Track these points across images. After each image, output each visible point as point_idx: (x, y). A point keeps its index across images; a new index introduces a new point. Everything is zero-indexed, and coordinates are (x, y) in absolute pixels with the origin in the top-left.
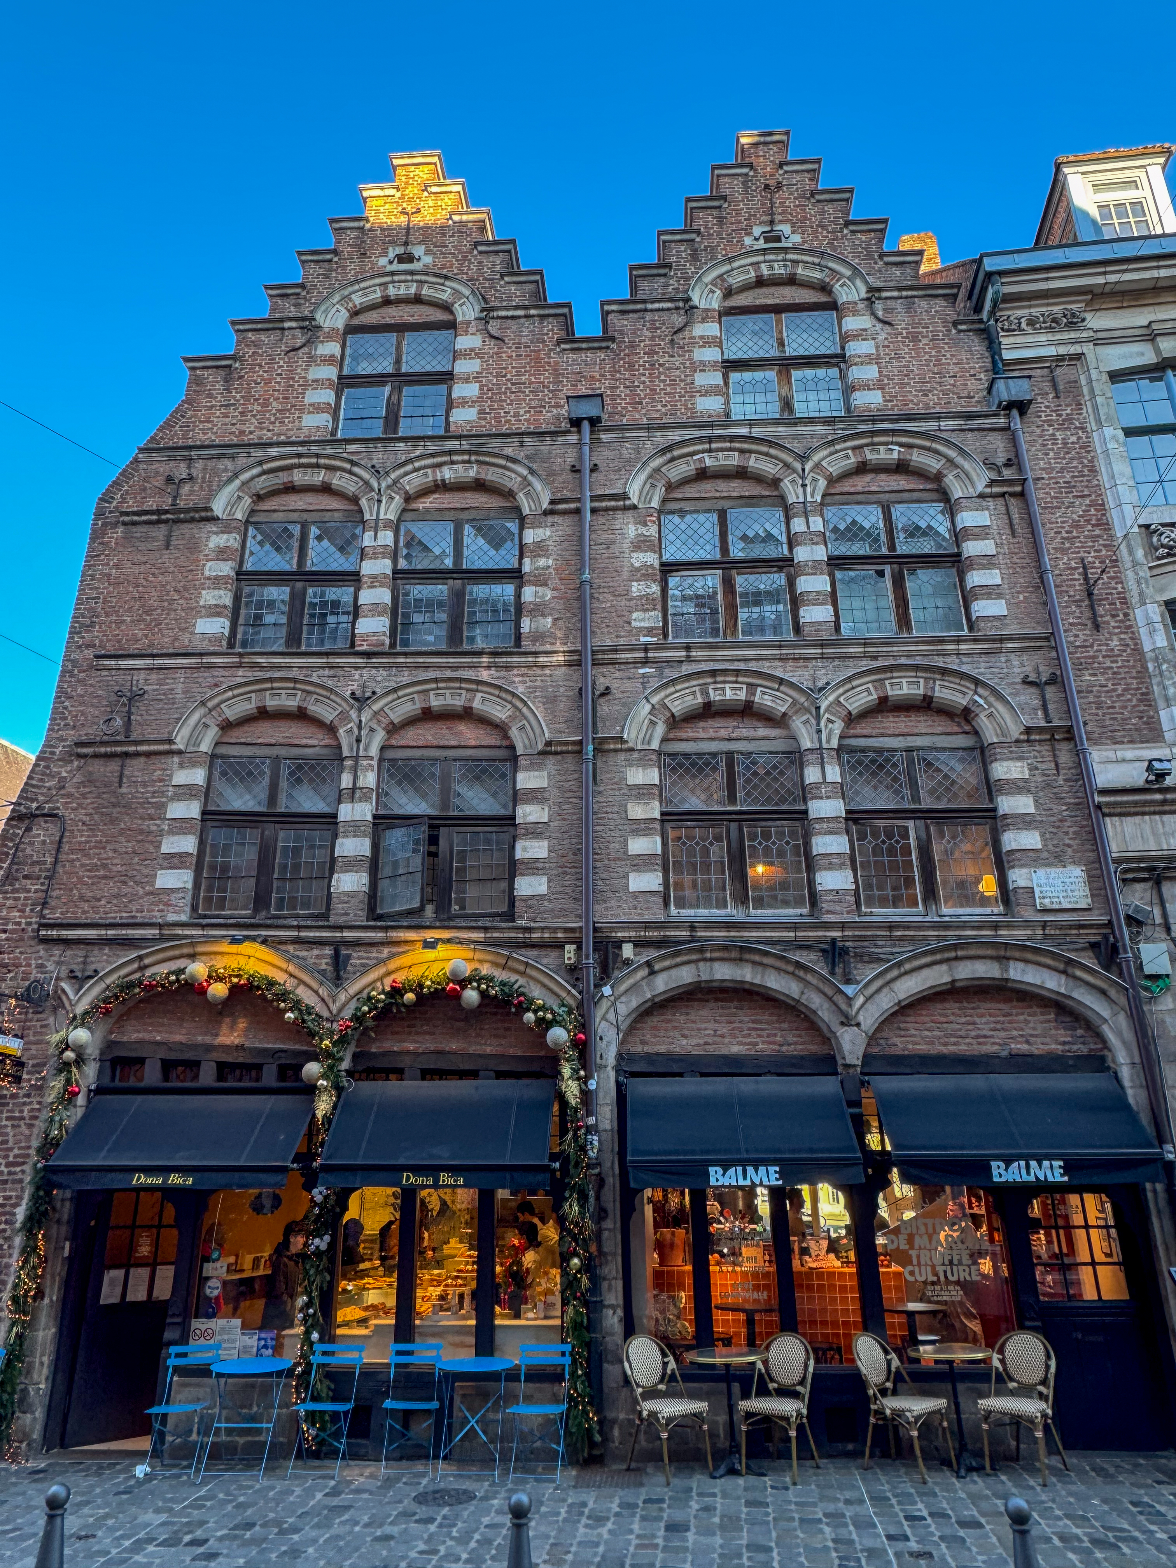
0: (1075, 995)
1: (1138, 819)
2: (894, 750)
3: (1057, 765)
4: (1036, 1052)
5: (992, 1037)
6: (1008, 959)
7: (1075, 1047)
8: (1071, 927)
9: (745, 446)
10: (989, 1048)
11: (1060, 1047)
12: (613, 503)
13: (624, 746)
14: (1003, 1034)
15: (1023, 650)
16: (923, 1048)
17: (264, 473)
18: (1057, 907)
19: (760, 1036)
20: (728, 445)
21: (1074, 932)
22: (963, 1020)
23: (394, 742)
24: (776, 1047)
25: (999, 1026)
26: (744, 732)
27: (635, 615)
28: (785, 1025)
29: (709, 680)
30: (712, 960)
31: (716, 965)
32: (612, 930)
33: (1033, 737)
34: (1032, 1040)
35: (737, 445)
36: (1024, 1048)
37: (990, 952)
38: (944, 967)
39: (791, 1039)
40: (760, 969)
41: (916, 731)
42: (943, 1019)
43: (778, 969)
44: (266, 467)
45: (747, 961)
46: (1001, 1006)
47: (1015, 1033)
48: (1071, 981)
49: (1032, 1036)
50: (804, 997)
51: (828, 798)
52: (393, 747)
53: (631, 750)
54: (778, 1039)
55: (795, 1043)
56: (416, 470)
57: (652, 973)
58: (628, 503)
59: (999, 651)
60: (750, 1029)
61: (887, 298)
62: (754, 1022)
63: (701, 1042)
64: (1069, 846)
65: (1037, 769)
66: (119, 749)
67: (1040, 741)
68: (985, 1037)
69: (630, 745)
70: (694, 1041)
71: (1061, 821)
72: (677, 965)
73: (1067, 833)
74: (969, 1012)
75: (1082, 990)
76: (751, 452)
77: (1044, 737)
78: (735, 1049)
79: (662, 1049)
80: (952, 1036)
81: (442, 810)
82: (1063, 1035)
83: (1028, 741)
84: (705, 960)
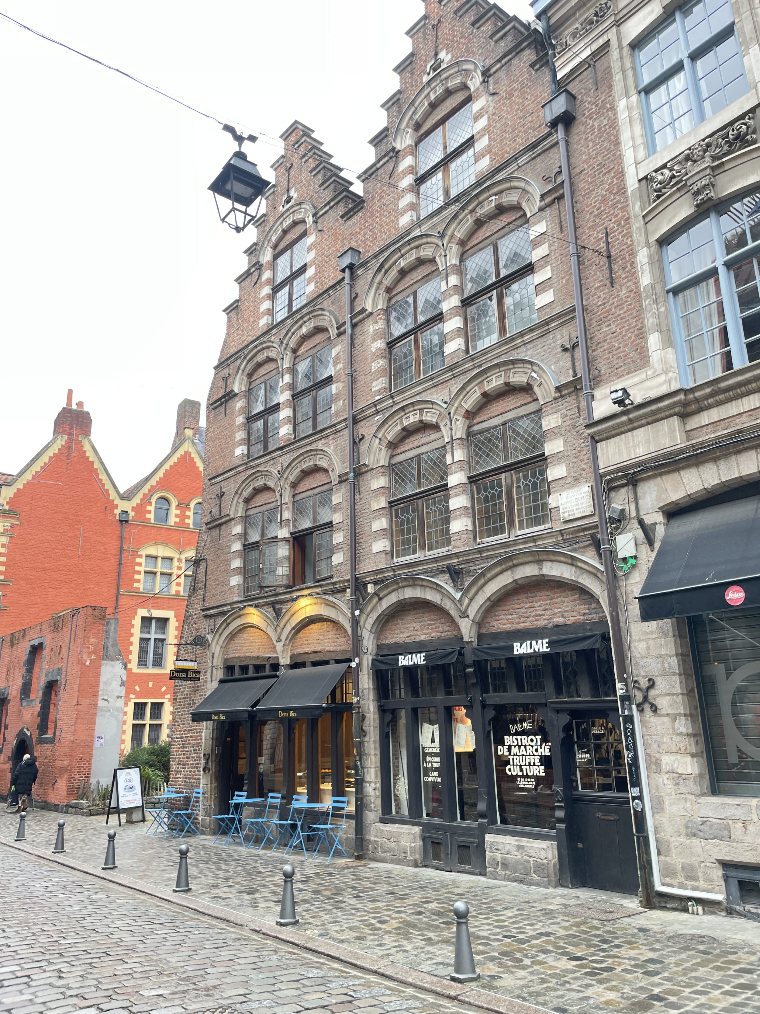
0: (580, 580)
1: (617, 439)
2: (496, 427)
3: (579, 409)
4: (568, 623)
5: (543, 615)
6: (542, 561)
7: (591, 616)
8: (578, 531)
9: (417, 243)
10: (542, 623)
11: (582, 618)
12: (361, 316)
13: (369, 468)
14: (549, 612)
15: (562, 324)
16: (507, 627)
17: (249, 361)
18: (572, 518)
19: (432, 629)
20: (408, 247)
21: (581, 534)
22: (528, 605)
23: (297, 492)
24: (439, 634)
25: (547, 607)
26: (425, 440)
27: (374, 384)
28: (442, 621)
29: (403, 414)
30: (404, 587)
31: (406, 590)
32: (364, 577)
33: (563, 393)
34: (566, 614)
35: (412, 245)
36: (561, 620)
37: (530, 559)
38: (509, 572)
39: (446, 629)
40: (423, 588)
41: (508, 409)
42: (518, 606)
43: (430, 587)
44: (248, 358)
45: (417, 585)
46: (548, 593)
47: (556, 611)
48: (578, 570)
49: (566, 611)
50: (443, 602)
51: (455, 472)
52: (297, 494)
53: (372, 469)
54: (440, 629)
55: (448, 631)
56: (293, 334)
57: (380, 599)
58: (367, 312)
59: (548, 332)
60: (429, 625)
61: (495, 73)
62: (430, 620)
63: (408, 635)
64: (583, 470)
65: (566, 416)
66: (217, 523)
67: (569, 394)
68: (540, 615)
69: (371, 467)
70: (406, 635)
71: (580, 451)
72: (390, 593)
73: (582, 460)
74: (531, 599)
75: (585, 576)
76: (421, 245)
77: (570, 390)
78: (423, 637)
79: (393, 641)
80: (522, 617)
81: (314, 524)
82: (583, 608)
83: (562, 396)
84: (400, 588)
